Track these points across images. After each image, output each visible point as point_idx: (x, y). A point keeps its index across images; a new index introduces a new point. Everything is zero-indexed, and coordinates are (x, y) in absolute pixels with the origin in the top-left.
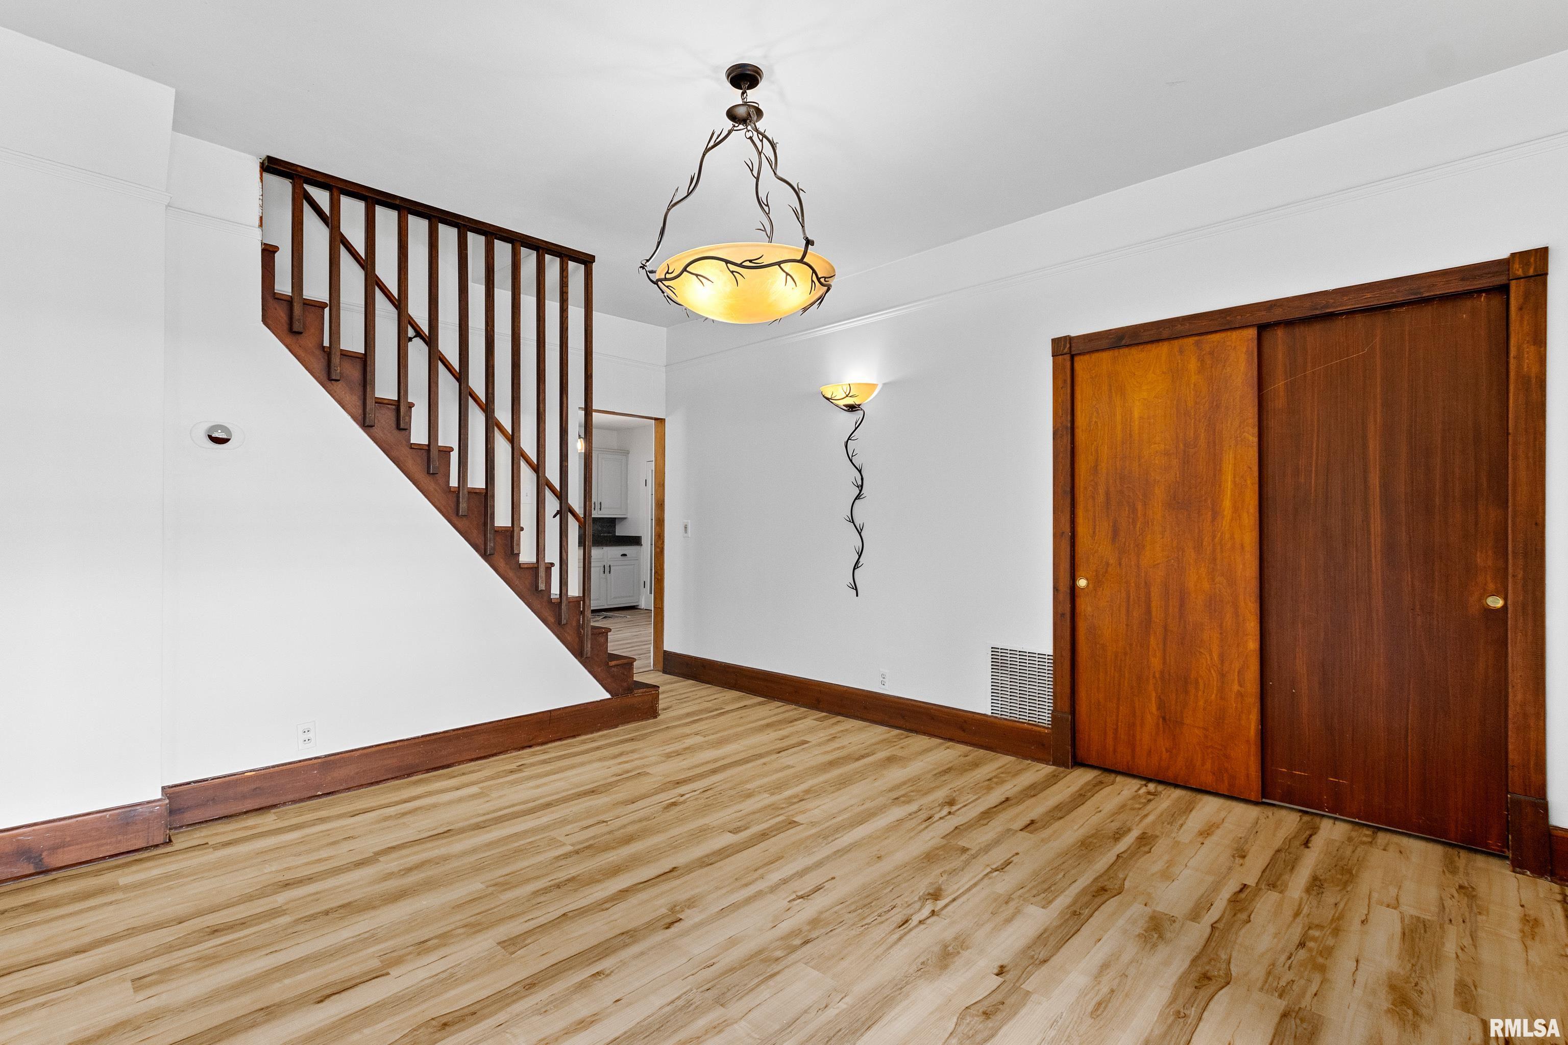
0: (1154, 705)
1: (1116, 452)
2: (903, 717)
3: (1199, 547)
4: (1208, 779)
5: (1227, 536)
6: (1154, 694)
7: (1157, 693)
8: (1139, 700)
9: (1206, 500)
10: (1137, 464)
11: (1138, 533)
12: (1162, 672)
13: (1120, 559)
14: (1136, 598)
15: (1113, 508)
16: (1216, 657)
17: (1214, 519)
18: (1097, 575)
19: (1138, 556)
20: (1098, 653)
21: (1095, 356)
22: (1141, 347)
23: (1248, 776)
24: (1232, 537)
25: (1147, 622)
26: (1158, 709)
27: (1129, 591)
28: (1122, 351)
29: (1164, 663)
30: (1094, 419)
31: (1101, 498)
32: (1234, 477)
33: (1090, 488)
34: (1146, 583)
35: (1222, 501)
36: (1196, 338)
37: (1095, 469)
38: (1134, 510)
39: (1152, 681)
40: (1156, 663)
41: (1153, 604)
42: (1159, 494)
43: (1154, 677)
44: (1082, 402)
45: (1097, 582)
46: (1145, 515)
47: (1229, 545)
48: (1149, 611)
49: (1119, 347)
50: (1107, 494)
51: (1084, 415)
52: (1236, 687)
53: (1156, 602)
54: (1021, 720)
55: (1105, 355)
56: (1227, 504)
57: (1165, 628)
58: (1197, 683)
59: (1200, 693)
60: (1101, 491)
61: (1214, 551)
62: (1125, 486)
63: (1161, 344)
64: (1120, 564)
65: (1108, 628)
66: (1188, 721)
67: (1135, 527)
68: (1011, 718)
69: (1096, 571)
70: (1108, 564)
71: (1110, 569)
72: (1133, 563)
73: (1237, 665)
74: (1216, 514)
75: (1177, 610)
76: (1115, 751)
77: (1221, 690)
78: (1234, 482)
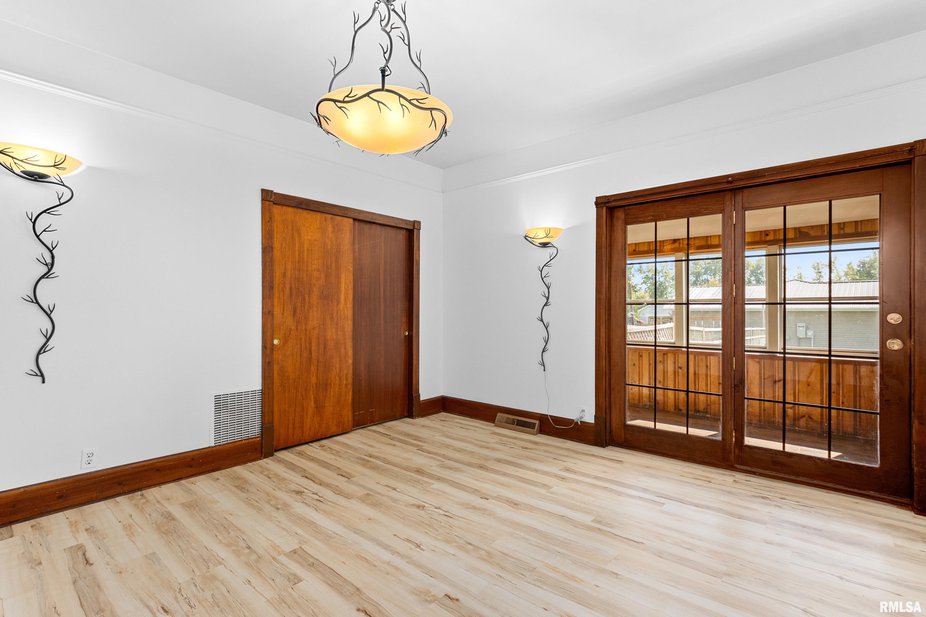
0: (312, 402)
1: (296, 266)
2: (120, 484)
3: (332, 318)
4: (334, 430)
5: (342, 313)
6: (312, 396)
7: (314, 395)
8: (306, 402)
9: (335, 296)
10: (306, 274)
11: (306, 312)
12: (316, 384)
13: (297, 326)
14: (305, 347)
15: (294, 297)
16: (338, 370)
17: (338, 304)
18: (285, 337)
19: (306, 324)
20: (285, 382)
21: (285, 208)
22: (308, 211)
23: (348, 420)
24: (344, 313)
25: (310, 359)
26: (315, 403)
27: (302, 343)
28: (299, 210)
29: (317, 378)
30: (284, 245)
31: (287, 291)
32: (345, 285)
33: (282, 285)
34: (309, 338)
35: (341, 296)
36: (332, 216)
37: (284, 275)
38: (304, 299)
39: (312, 390)
40: (314, 380)
41: (313, 349)
42: (316, 291)
43: (313, 387)
44: (277, 233)
45: (285, 341)
46: (309, 302)
47: (343, 317)
48: (311, 353)
49: (298, 208)
50: (291, 288)
51: (278, 241)
52: (345, 382)
53: (314, 348)
54: (238, 440)
55: (290, 209)
56: (342, 297)
57: (318, 361)
58: (331, 385)
59: (332, 389)
60: (288, 287)
61: (337, 320)
62: (300, 286)
63: (317, 213)
64: (297, 329)
65: (291, 366)
66: (327, 405)
67: (304, 308)
68: (230, 441)
69: (284, 334)
70: (291, 329)
71: (292, 332)
72: (303, 328)
73: (345, 372)
74: (338, 302)
75: (323, 350)
76: (293, 435)
77: (340, 385)
78: (345, 287)
